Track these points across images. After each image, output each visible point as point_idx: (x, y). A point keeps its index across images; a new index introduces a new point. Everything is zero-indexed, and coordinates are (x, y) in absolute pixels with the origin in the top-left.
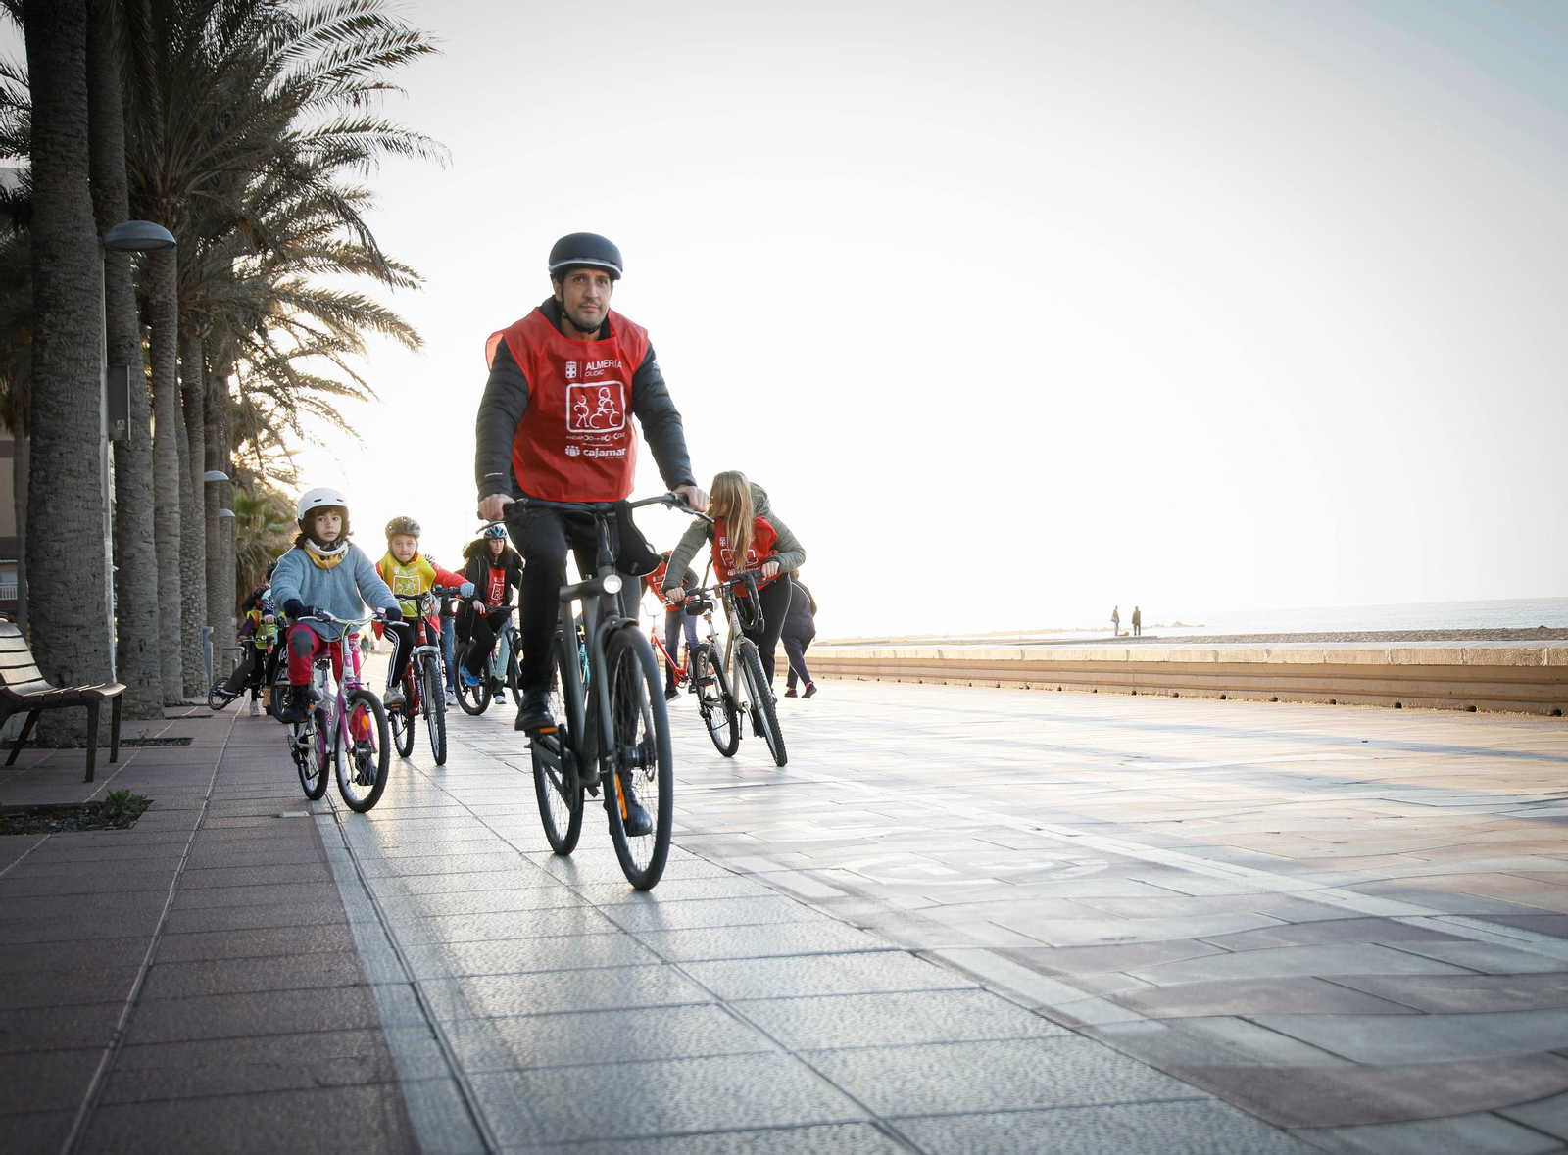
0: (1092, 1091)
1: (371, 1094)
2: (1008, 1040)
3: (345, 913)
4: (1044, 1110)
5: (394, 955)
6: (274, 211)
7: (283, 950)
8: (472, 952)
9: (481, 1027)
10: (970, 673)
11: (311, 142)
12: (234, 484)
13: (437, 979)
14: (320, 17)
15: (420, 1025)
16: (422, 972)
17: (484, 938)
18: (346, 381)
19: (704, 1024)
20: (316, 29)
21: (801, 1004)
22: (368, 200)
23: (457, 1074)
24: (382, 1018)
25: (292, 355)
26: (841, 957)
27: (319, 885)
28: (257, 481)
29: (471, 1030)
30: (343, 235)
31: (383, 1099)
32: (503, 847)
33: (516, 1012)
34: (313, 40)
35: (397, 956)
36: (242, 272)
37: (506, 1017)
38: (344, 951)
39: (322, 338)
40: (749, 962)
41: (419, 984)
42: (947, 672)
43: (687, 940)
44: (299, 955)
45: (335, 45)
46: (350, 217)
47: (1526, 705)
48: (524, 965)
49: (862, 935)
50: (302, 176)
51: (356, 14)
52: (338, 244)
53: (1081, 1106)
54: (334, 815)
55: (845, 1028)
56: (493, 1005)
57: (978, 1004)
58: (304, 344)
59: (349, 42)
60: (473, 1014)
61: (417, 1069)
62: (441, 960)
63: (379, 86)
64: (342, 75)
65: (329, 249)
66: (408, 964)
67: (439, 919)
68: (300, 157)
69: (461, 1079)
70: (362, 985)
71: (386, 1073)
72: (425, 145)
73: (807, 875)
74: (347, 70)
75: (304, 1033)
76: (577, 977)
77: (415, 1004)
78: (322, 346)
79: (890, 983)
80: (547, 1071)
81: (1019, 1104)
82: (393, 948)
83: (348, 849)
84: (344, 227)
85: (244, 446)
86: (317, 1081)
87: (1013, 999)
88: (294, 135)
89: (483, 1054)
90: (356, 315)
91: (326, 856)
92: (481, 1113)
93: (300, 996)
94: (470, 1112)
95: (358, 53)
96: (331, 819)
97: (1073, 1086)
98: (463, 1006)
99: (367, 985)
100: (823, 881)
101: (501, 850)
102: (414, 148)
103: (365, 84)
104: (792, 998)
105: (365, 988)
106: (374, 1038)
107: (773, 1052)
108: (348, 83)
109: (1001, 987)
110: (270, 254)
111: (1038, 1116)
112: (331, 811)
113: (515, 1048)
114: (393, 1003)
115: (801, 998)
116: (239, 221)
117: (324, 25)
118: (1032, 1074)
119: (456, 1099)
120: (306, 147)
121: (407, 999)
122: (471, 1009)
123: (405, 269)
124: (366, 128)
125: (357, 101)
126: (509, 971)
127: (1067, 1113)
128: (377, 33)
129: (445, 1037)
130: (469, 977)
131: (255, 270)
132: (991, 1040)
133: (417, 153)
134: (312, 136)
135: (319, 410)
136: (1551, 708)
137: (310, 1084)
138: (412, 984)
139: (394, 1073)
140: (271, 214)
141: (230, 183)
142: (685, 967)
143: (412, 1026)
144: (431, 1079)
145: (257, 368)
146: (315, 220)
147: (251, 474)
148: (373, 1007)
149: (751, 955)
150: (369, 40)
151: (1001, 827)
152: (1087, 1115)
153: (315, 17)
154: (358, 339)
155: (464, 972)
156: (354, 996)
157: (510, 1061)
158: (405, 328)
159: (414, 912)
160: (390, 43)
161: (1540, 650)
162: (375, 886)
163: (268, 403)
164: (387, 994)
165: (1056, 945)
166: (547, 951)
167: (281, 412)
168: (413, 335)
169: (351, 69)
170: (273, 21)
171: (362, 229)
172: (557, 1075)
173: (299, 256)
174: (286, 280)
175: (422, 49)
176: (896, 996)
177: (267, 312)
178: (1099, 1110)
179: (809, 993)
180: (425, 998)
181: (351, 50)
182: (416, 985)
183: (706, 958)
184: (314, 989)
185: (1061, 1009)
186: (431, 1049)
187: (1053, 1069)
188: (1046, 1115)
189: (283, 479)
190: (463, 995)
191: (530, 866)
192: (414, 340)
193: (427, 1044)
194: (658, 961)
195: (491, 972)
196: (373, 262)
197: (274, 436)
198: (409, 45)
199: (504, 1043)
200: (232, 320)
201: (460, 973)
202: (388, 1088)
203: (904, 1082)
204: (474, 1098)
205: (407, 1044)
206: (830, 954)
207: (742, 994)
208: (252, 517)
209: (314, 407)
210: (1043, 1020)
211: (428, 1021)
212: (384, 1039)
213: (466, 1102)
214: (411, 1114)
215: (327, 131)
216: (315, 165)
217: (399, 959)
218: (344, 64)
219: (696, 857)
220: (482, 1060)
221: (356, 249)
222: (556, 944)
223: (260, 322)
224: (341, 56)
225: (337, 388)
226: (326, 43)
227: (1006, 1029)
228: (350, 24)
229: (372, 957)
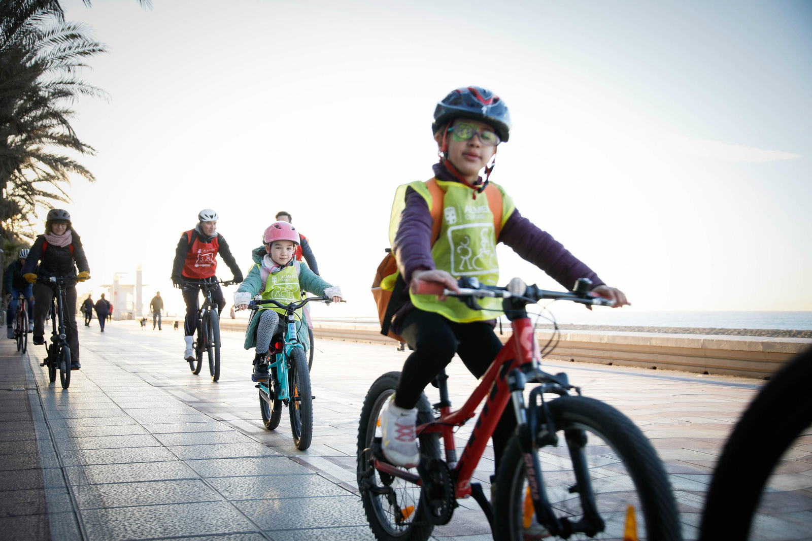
0: (356, 519)
1: (34, 519)
2: (324, 497)
3: (35, 435)
4: (334, 527)
5: (55, 455)
6: (27, 116)
7: (2, 452)
8: (92, 454)
9: (90, 488)
10: (332, 334)
11: (46, 87)
12: (4, 237)
13: (74, 466)
14: (53, 32)
15: (62, 487)
16: (67, 463)
17: (99, 448)
18: (59, 194)
19: (192, 488)
20: (51, 37)
21: (236, 479)
22: (73, 114)
23: (76, 510)
24: (45, 484)
25: (34, 181)
26: (258, 459)
27: (25, 422)
28: (15, 236)
29: (86, 490)
30: (59, 130)
31: (39, 522)
32: (114, 406)
33: (108, 482)
34: (49, 42)
35: (57, 455)
36: (12, 143)
37: (103, 484)
38: (32, 453)
39: (48, 175)
40: (217, 460)
41: (65, 469)
42: (322, 334)
43: (191, 450)
44: (10, 455)
45: (59, 45)
46: (64, 122)
47: (560, 357)
48: (115, 460)
49: (269, 449)
50: (43, 102)
51: (69, 33)
52: (58, 133)
53: (351, 526)
54: (37, 390)
55: (254, 490)
56: (97, 478)
57: (314, 480)
58: (40, 176)
59: (66, 44)
60: (88, 483)
61: (57, 508)
62: (77, 457)
63: (80, 65)
64: (62, 59)
65: (53, 135)
66: (61, 459)
67: (79, 438)
68: (41, 93)
69: (77, 512)
70: (38, 469)
71: (42, 509)
72: (101, 93)
73: (249, 422)
74: (65, 57)
75: (6, 491)
76: (139, 466)
77: (61, 478)
78: (48, 178)
79: (277, 471)
80: (118, 509)
81: (324, 525)
82: (56, 452)
83: (41, 406)
84: (60, 126)
85: (9, 221)
86: (8, 514)
87: (329, 479)
88: (39, 84)
89: (89, 501)
90: (66, 165)
91: (30, 409)
92: (84, 528)
93: (7, 474)
94: (79, 527)
95: (70, 49)
96: (35, 392)
97: (348, 517)
98: (84, 479)
99: (40, 469)
100: (255, 425)
101: (113, 407)
102: (95, 93)
103: (73, 64)
104: (233, 477)
105: (39, 470)
106: (40, 493)
107: (221, 501)
108: (65, 62)
109: (325, 473)
110: (24, 136)
111: (331, 530)
112: (36, 388)
113: (105, 498)
114: (51, 477)
115: (237, 477)
116: (11, 120)
117: (55, 36)
118: (332, 512)
119: (74, 521)
120: (44, 89)
121: (58, 475)
122: (88, 480)
123: (89, 147)
124: (72, 83)
125: (69, 70)
126: (108, 463)
127: (344, 529)
128: (79, 41)
129: (73, 493)
130: (88, 465)
131: (18, 142)
132: (317, 497)
133: (96, 96)
134: (47, 84)
135: (46, 206)
136: (570, 358)
137: (5, 515)
138: (62, 469)
139: (46, 509)
140: (26, 118)
141: (7, 103)
142: (187, 462)
143: (58, 488)
144: (63, 512)
145: (17, 186)
146: (47, 122)
147: (13, 233)
148: (41, 479)
149: (218, 457)
150: (76, 44)
151: (336, 403)
152: (353, 530)
153: (50, 32)
154: (66, 176)
155: (87, 463)
156: (34, 473)
157: (102, 504)
158: (87, 172)
159: (68, 436)
160: (85, 46)
161: (567, 334)
162: (51, 423)
163: (22, 202)
164: (49, 473)
165: (351, 455)
166: (126, 454)
167: (28, 206)
168: (91, 176)
169: (67, 56)
170: (31, 32)
171: (69, 127)
172: (122, 511)
173: (39, 137)
174: (33, 147)
175: (100, 50)
176: (278, 477)
177: (23, 162)
178: (358, 528)
179: (241, 475)
180: (67, 475)
181: (67, 47)
182: (63, 469)
183: (198, 458)
184: (14, 470)
185: (349, 483)
186: (66, 499)
187: (341, 510)
188: (335, 530)
189: (28, 236)
190: (85, 474)
191: (125, 415)
192: (92, 178)
193: (64, 496)
194: (177, 459)
195: (99, 463)
196: (73, 142)
197: (24, 217)
198: (94, 48)
199: (100, 495)
200: (6, 164)
201: (85, 463)
202: (42, 517)
203: (276, 514)
204: (82, 521)
205: (55, 497)
206: (253, 457)
207: (211, 475)
208: (12, 252)
209: (43, 205)
210: (341, 488)
211: (66, 486)
212: (44, 494)
213: (78, 523)
214: (51, 528)
215: (54, 83)
216: (48, 97)
217: (57, 457)
218: (63, 54)
219: (201, 413)
220: (88, 504)
221: (66, 136)
222: (132, 451)
223: (19, 166)
224: (62, 50)
225: (55, 197)
226: (55, 44)
227: (324, 492)
228: (67, 37)
229: (45, 456)
